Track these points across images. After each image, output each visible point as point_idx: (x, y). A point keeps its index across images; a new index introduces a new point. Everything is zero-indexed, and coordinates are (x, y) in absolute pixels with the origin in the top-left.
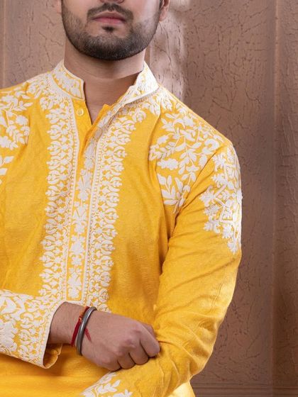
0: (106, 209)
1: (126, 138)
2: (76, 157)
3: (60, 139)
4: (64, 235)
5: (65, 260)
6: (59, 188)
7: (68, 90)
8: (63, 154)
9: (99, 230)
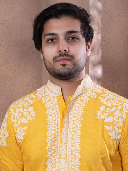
0: (75, 146)
1: (82, 110)
2: (59, 122)
3: (52, 115)
4: (56, 158)
5: (57, 170)
6: (52, 137)
7: (54, 92)
8: (54, 122)
9: (73, 156)
